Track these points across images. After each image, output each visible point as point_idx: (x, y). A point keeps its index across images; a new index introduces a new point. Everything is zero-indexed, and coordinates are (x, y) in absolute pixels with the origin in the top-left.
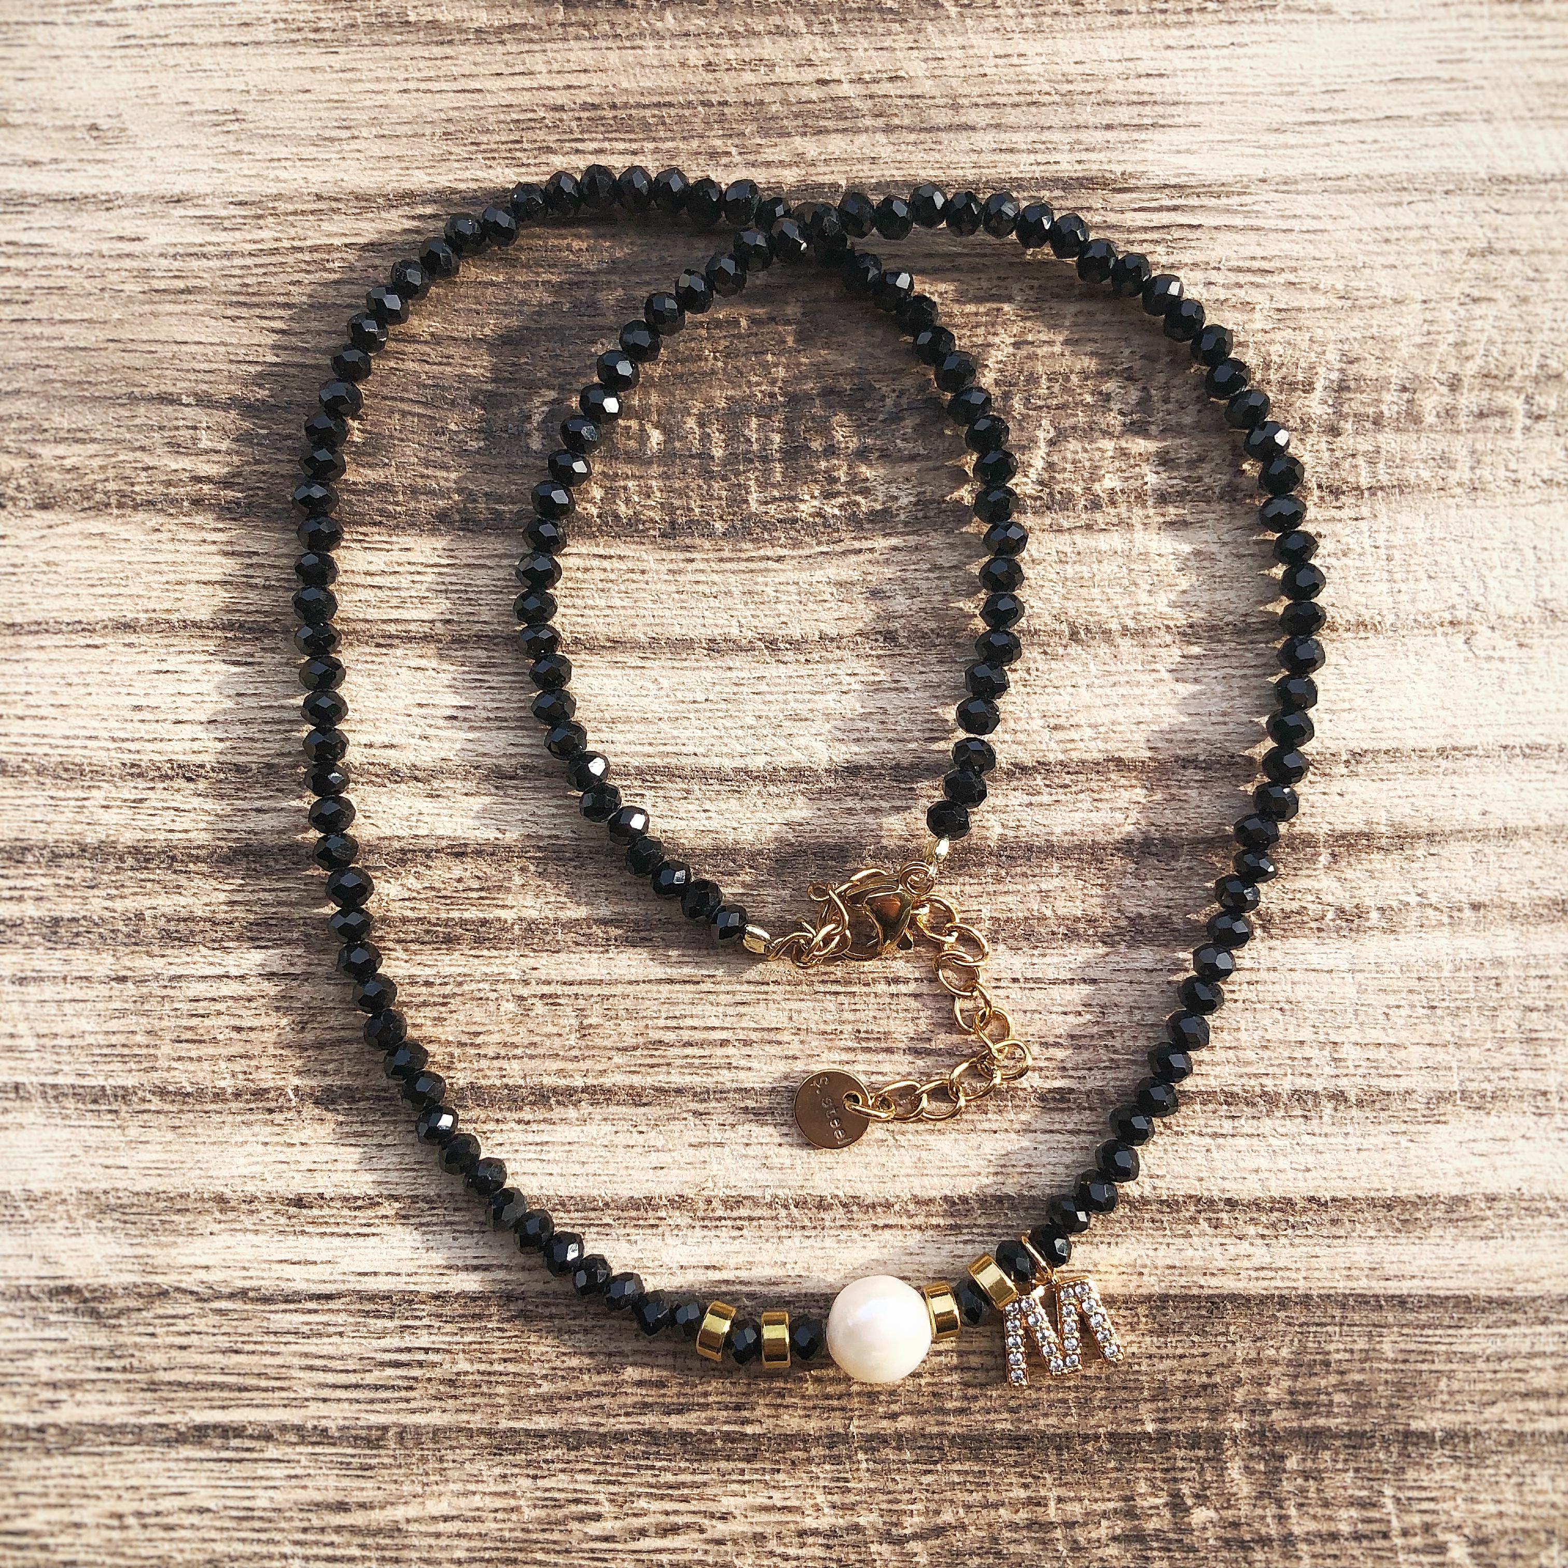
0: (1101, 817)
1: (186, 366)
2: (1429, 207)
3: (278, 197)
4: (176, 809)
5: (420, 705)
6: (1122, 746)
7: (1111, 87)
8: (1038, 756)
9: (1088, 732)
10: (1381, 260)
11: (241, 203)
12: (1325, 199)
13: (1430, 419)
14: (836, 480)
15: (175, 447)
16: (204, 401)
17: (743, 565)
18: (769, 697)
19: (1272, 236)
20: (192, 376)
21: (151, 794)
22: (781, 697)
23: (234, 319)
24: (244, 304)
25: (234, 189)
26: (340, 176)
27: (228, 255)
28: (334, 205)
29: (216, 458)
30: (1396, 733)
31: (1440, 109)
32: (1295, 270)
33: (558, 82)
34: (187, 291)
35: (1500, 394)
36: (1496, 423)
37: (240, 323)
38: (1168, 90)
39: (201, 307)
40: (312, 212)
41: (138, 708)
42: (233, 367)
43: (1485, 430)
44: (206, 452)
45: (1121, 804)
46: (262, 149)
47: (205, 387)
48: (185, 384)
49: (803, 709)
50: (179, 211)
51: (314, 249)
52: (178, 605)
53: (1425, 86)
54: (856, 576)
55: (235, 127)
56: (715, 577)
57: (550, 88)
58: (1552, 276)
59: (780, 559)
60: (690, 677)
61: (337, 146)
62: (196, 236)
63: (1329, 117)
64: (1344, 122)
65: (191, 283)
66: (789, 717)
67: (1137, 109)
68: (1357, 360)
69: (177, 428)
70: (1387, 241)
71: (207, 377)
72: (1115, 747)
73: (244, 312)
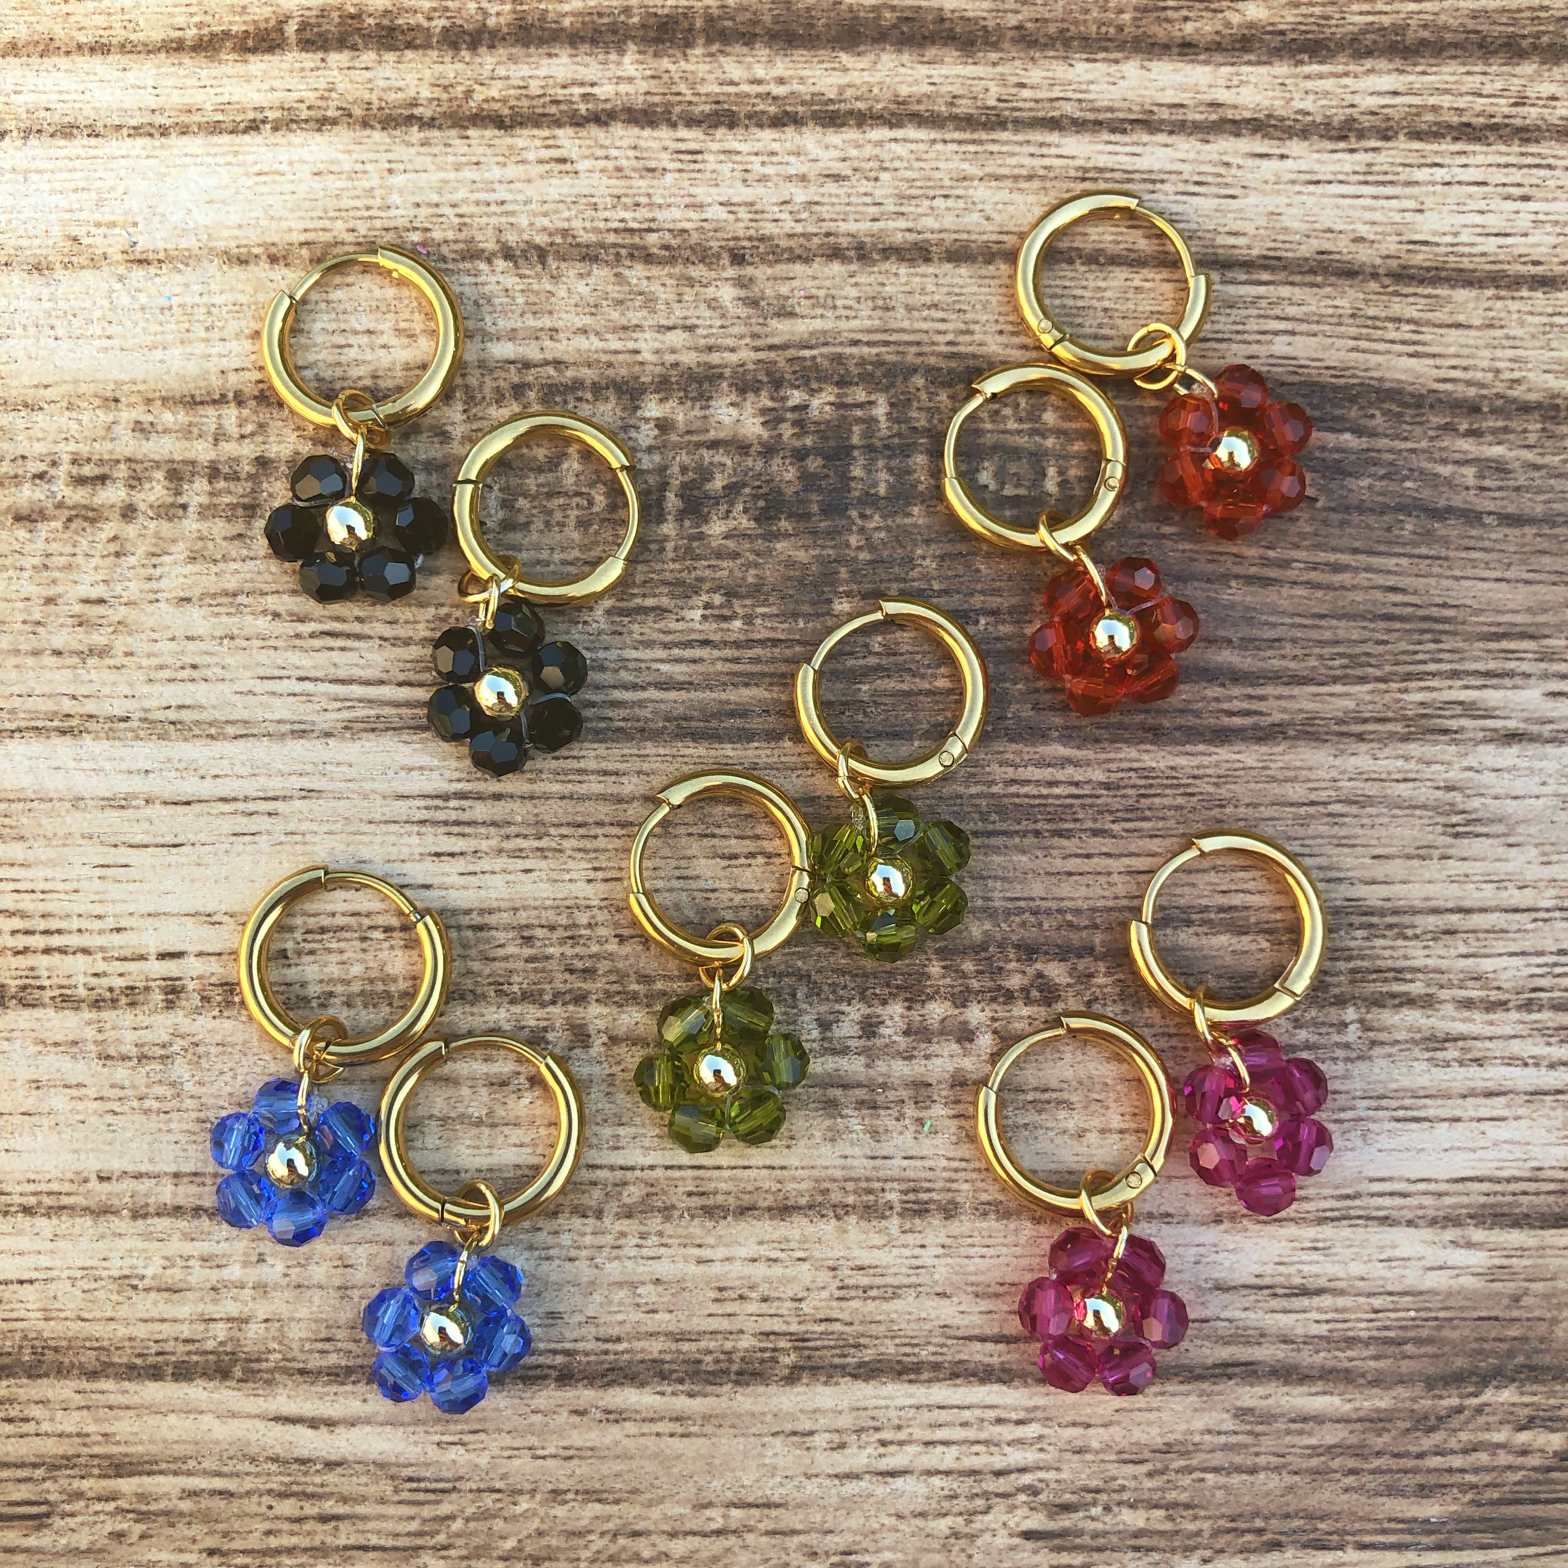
0: (519, 71)
1: (1495, 556)
2: (147, 704)
3: (1406, 738)
4: (1481, 95)
5: (1233, 197)
6: (496, 141)
7: (494, 842)
8: (583, 133)
9: (531, 156)
10: (202, 646)
11: (1445, 732)
12: (259, 715)
13: (159, 475)
14: (795, 423)
15: (1500, 468)
16: (1472, 517)
17: (894, 337)
18: (868, 200)
19: (320, 674)
20: (1487, 544)
21: (1507, 110)
22: (853, 199)
23: (1444, 605)
24: (1436, 620)
25: (1453, 748)
26: (1338, 762)
27: (1455, 674)
28: (1344, 728)
29: (1457, 456)
30: (213, 150)
31: (129, 813)
32: (298, 636)
33: (1098, 863)
34: (1498, 637)
35: (83, 501)
36: (87, 471)
37: (1439, 601)
38: (430, 839)
39: (1482, 619)
40: (1365, 721)
41: (1526, 198)
42: (1444, 553)
43: (101, 462)
44: (1467, 462)
45: (499, 84)
46: (1424, 794)
47: (1474, 532)
48: (1494, 536)
49: (831, 187)
50: (1512, 724)
51: (1363, 680)
52: (1488, 304)
53: (146, 840)
54: (774, 323)
55: (1455, 819)
56: (924, 326)
57: (1108, 855)
58: (19, 626)
59: (855, 343)
60: (949, 222)
61: (1343, 795)
62: (1492, 697)
63: (251, 806)
64: (235, 799)
65: (1493, 645)
66: (845, 178)
67: (464, 817)
68: (233, 538)
69: (1500, 489)
70: (194, 667)
71: (1472, 543)
72: (504, 140)
73: (1435, 612)
